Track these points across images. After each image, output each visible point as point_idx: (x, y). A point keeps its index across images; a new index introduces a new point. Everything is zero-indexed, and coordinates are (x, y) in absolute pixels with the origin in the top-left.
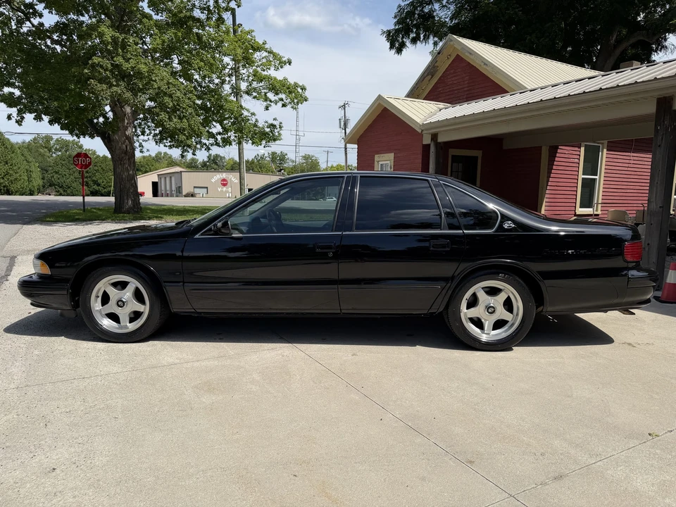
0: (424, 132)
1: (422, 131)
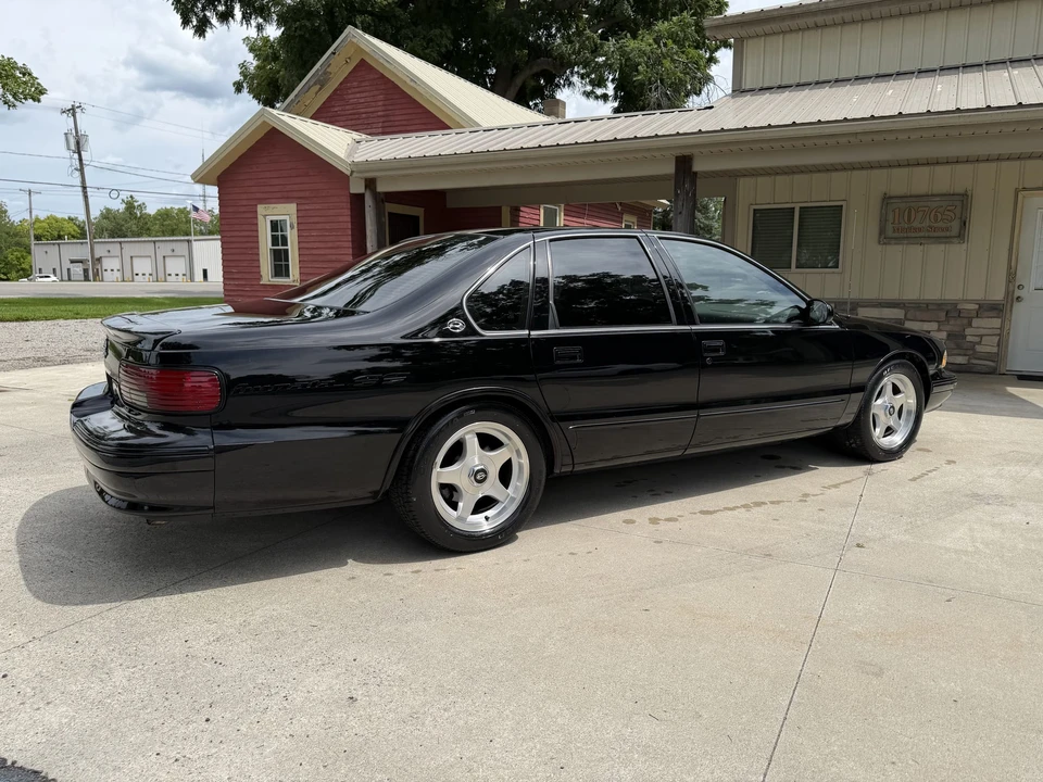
0: (355, 175)
1: (352, 172)
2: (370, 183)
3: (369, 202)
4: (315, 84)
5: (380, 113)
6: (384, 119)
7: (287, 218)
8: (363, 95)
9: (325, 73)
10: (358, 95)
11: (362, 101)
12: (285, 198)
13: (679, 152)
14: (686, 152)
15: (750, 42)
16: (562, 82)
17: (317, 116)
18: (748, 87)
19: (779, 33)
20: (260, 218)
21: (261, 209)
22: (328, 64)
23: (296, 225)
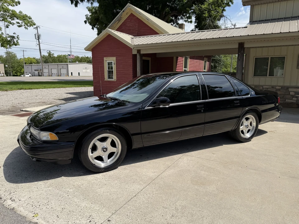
0: (134, 49)
1: (134, 48)
2: (139, 51)
3: (138, 57)
4: (117, 21)
5: (137, 29)
6: (138, 31)
7: (113, 61)
8: (131, 24)
9: (120, 17)
10: (130, 24)
11: (131, 25)
12: (112, 56)
13: (240, 42)
14: (242, 41)
15: (256, 6)
16: (180, 18)
17: (118, 30)
18: (255, 20)
19: (266, 3)
20: (105, 61)
21: (105, 59)
22: (121, 15)
23: (115, 64)
